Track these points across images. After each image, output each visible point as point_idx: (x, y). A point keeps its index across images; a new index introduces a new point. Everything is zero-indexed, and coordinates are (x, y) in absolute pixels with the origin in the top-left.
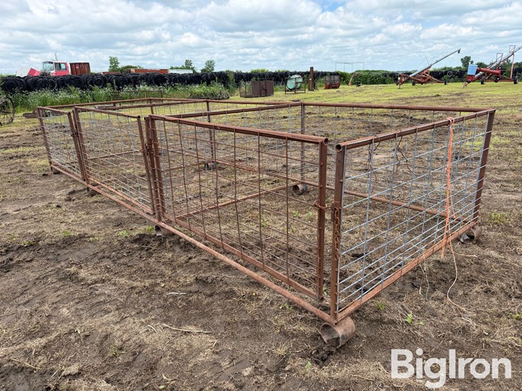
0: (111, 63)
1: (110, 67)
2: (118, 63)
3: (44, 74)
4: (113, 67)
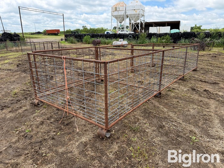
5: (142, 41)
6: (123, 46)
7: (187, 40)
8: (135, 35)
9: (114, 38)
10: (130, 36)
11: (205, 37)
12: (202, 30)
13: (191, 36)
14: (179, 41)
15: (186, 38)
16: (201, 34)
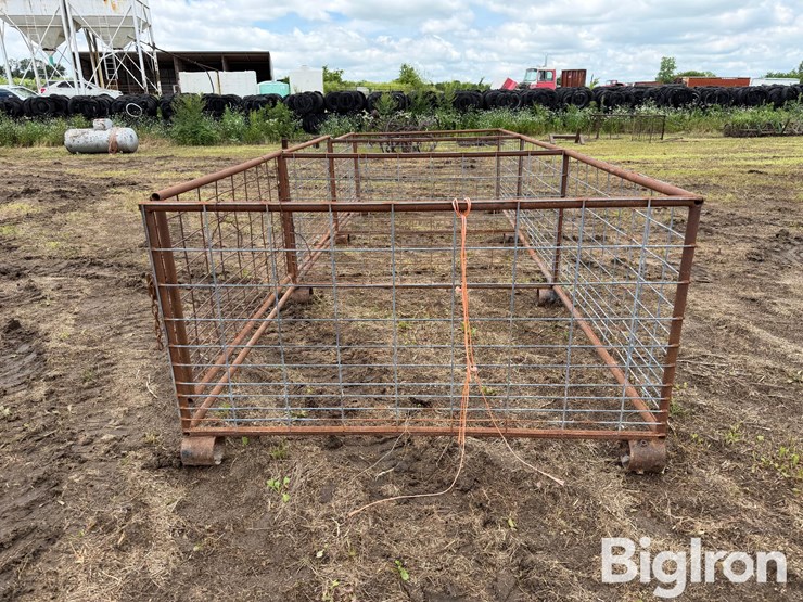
0: (663, 67)
1: (660, 74)
2: (673, 68)
3: (524, 86)
4: (664, 74)
5: (189, 125)
6: (119, 149)
7: (345, 120)
8: (150, 104)
9: (55, 116)
10: (132, 109)
11: (395, 109)
12: (344, 83)
13: (354, 106)
14: (322, 122)
15: (342, 112)
16: (384, 98)
